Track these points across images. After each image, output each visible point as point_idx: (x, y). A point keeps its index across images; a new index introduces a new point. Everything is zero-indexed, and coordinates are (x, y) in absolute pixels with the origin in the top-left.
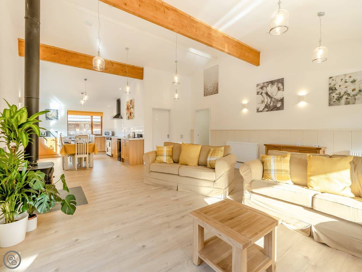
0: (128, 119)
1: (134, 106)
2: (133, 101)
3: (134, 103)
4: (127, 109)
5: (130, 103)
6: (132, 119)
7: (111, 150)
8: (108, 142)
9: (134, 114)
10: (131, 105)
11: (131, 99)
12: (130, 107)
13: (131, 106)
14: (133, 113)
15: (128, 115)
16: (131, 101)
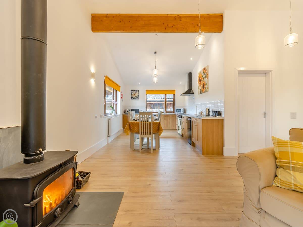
0: (201, 93)
1: (208, 74)
2: (207, 69)
3: (208, 71)
4: (199, 81)
5: (203, 73)
6: (206, 92)
7: (181, 129)
8: (179, 120)
9: (208, 85)
10: (204, 74)
11: (204, 68)
12: (203, 78)
13: (204, 76)
14: (206, 84)
15: (200, 88)
16: (204, 69)
